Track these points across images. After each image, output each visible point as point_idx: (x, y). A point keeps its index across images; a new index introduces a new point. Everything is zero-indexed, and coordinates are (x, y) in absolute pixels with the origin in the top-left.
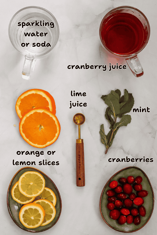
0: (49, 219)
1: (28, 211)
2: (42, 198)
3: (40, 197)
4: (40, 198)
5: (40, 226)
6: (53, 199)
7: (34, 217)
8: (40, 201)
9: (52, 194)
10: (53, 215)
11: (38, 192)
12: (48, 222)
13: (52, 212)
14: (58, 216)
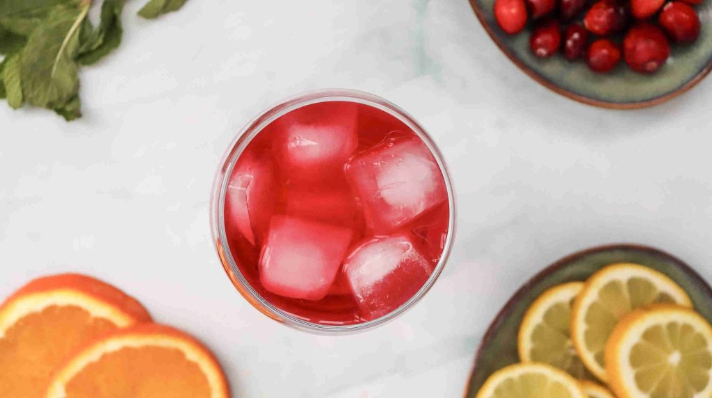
0: (649, 286)
1: (653, 389)
2: (573, 352)
3: (568, 363)
4: (577, 359)
5: (696, 309)
6: (558, 306)
7: (669, 352)
8: (589, 359)
9: (535, 317)
10: (623, 273)
11: (558, 386)
12: (662, 284)
13: (613, 286)
14: (618, 255)
